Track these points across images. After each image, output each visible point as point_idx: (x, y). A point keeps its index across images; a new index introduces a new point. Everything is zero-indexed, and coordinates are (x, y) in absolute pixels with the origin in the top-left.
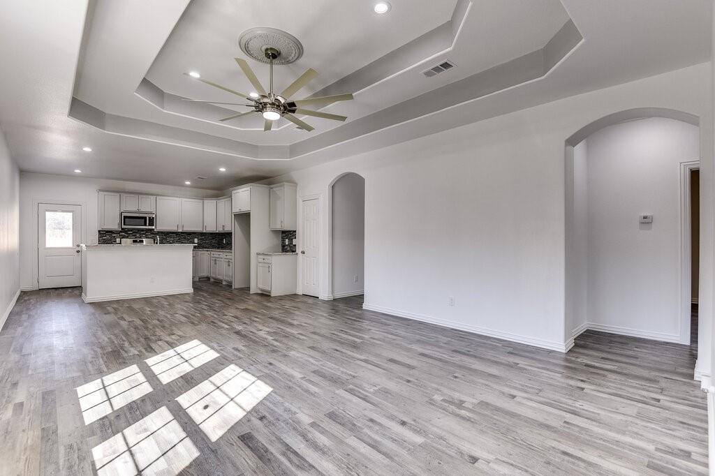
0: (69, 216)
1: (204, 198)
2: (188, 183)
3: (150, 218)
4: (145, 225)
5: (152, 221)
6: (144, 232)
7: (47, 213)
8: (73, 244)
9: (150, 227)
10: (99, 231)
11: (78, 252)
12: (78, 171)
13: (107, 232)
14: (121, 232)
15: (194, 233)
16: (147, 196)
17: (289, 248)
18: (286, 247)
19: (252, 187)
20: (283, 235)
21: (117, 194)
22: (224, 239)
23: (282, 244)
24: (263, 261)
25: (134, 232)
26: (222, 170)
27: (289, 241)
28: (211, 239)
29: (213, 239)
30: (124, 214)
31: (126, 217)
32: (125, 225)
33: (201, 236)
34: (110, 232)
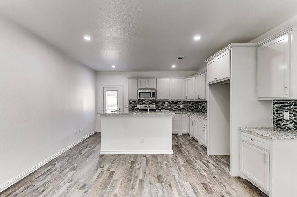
1: (184, 77)
2: (174, 66)
3: (152, 92)
4: (150, 97)
5: (154, 94)
6: (151, 101)
7: (107, 92)
8: (118, 108)
9: (153, 98)
10: (129, 101)
12: (113, 67)
14: (139, 101)
15: (180, 101)
16: (153, 79)
17: (290, 125)
18: (285, 123)
19: (231, 49)
20: (277, 106)
21: (136, 79)
22: (200, 106)
23: (275, 117)
24: (251, 142)
25: (146, 101)
26: (197, 38)
27: (292, 115)
28: (190, 105)
29: (192, 105)
30: (139, 91)
31: (140, 93)
32: (139, 97)
33: (184, 103)
34: (134, 101)
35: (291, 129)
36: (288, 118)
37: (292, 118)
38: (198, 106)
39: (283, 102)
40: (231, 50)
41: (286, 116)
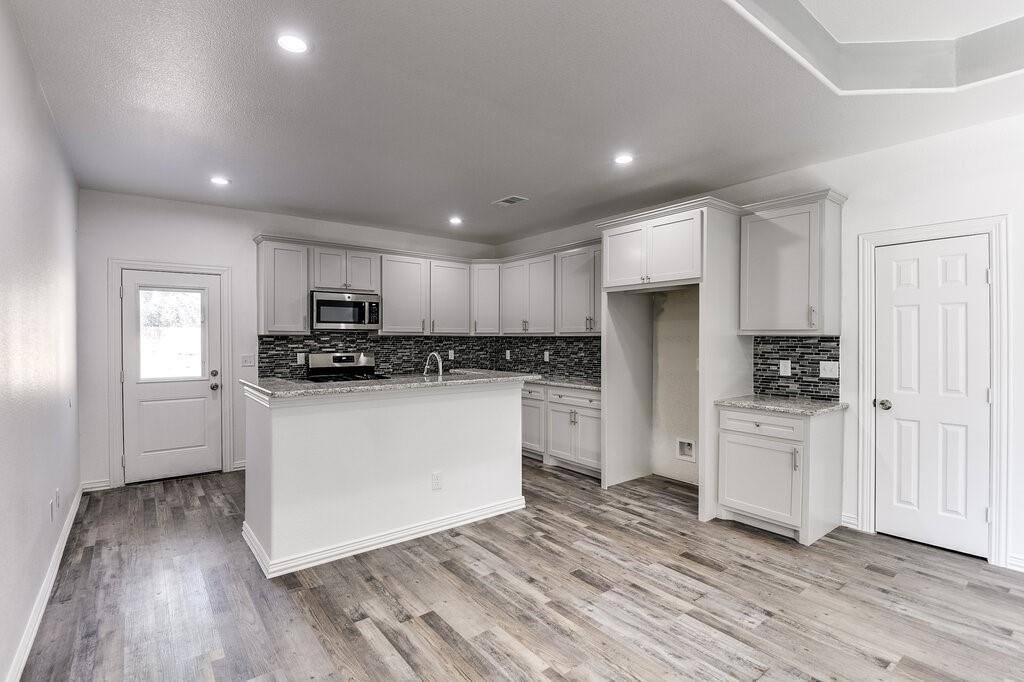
0: (194, 299)
1: (469, 258)
2: (456, 221)
3: (370, 304)
4: (361, 322)
5: (374, 313)
6: (355, 338)
7: (142, 293)
8: (203, 370)
9: (373, 327)
10: (261, 337)
11: (214, 387)
12: (220, 181)
13: (277, 338)
14: (307, 337)
15: (448, 338)
16: (369, 255)
17: (794, 387)
18: (781, 383)
19: (705, 209)
20: (762, 348)
21: (303, 249)
22: (508, 352)
23: (759, 373)
24: (757, 430)
25: (333, 339)
26: (624, 159)
27: (797, 366)
28: (478, 351)
29: (482, 350)
30: (318, 296)
31: (321, 303)
32: (319, 321)
33: (461, 345)
34: (284, 339)
35: (794, 394)
36: (789, 373)
37: (798, 371)
38: (502, 351)
39: (776, 340)
40: (702, 213)
41: (785, 368)
